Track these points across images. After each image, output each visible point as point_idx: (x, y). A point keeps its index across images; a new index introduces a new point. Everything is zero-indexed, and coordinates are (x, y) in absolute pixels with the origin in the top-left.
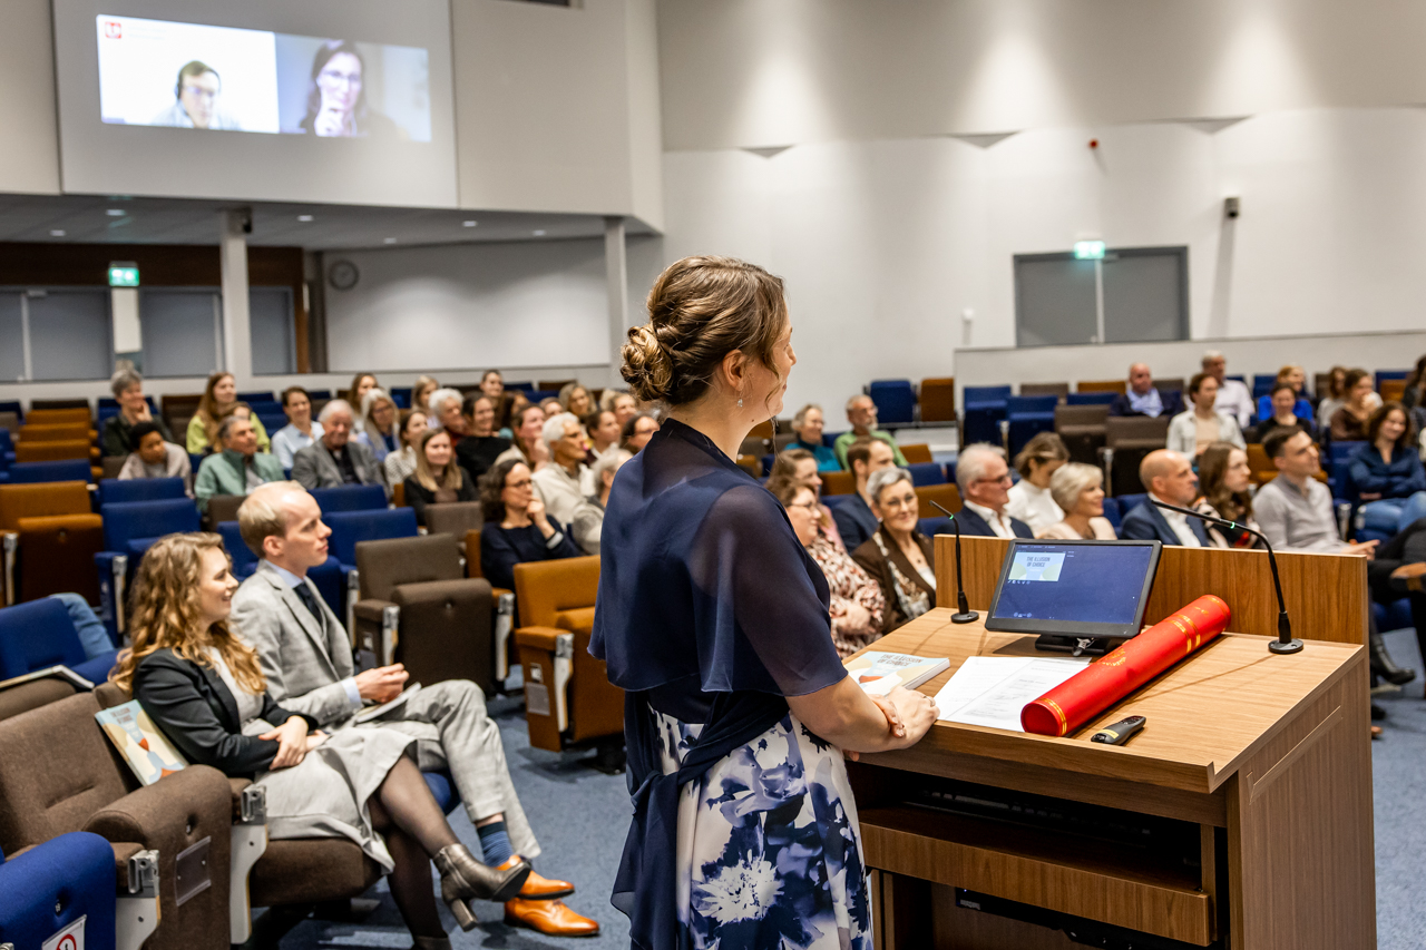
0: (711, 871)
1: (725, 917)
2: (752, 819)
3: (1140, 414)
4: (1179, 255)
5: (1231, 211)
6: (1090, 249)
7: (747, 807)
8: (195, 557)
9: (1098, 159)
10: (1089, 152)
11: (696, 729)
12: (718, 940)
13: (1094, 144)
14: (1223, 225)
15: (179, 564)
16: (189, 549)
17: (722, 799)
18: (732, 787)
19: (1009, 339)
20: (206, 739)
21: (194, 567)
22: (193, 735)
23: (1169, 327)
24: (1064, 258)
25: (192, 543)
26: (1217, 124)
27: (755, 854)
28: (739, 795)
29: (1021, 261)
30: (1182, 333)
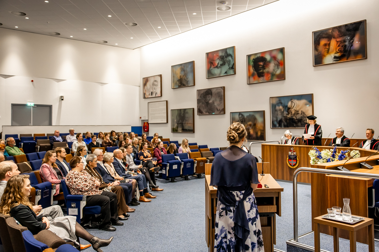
0: (249, 211)
1: (252, 217)
2: (252, 203)
3: (58, 141)
4: (50, 107)
5: (62, 99)
6: (31, 104)
7: (252, 202)
8: (23, 180)
9: (33, 84)
10: (31, 82)
11: (243, 192)
12: (251, 221)
13: (32, 81)
14: (60, 101)
15: (19, 182)
16: (21, 178)
17: (249, 201)
18: (250, 199)
19: (10, 124)
20: (37, 224)
21: (23, 183)
22: (34, 224)
23: (47, 122)
24: (24, 105)
25: (22, 177)
26: (59, 80)
27: (254, 207)
28: (251, 200)
29: (13, 105)
30: (50, 124)
